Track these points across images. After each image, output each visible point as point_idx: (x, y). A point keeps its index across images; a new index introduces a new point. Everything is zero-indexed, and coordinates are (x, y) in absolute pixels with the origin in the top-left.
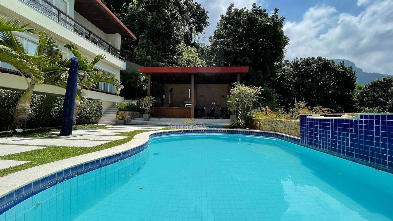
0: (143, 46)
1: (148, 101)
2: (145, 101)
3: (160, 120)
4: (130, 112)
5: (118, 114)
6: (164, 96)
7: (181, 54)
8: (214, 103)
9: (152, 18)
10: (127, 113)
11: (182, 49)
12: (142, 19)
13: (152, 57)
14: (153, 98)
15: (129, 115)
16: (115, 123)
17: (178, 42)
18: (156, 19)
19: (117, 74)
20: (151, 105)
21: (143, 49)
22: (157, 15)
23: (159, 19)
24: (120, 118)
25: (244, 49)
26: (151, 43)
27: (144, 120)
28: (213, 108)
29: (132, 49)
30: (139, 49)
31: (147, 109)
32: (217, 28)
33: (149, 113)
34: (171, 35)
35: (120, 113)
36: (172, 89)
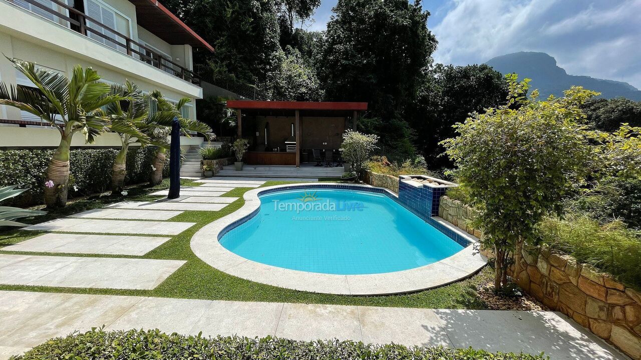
0: (222, 56)
1: (240, 145)
2: (237, 146)
3: (257, 169)
4: (217, 161)
5: (202, 163)
6: (258, 134)
7: (278, 67)
8: (326, 144)
9: (233, 13)
10: (214, 161)
11: (280, 59)
12: (217, 14)
13: (237, 76)
14: (246, 141)
15: (217, 163)
16: (200, 174)
17: (273, 47)
18: (239, 14)
19: (192, 106)
20: (244, 151)
21: (222, 62)
22: (240, 8)
23: (244, 13)
24: (208, 169)
25: (367, 62)
26: (234, 51)
27: (237, 170)
28: (324, 150)
29: (207, 64)
30: (216, 62)
31: (240, 156)
32: (332, 19)
33: (241, 161)
34: (262, 38)
35: (205, 162)
36: (268, 123)
